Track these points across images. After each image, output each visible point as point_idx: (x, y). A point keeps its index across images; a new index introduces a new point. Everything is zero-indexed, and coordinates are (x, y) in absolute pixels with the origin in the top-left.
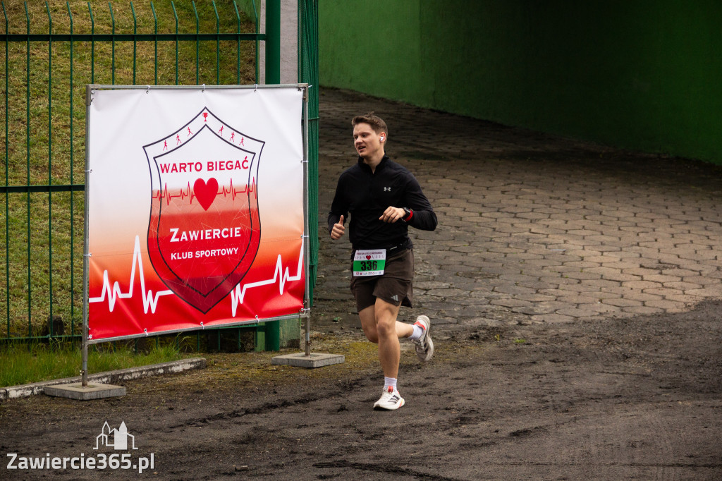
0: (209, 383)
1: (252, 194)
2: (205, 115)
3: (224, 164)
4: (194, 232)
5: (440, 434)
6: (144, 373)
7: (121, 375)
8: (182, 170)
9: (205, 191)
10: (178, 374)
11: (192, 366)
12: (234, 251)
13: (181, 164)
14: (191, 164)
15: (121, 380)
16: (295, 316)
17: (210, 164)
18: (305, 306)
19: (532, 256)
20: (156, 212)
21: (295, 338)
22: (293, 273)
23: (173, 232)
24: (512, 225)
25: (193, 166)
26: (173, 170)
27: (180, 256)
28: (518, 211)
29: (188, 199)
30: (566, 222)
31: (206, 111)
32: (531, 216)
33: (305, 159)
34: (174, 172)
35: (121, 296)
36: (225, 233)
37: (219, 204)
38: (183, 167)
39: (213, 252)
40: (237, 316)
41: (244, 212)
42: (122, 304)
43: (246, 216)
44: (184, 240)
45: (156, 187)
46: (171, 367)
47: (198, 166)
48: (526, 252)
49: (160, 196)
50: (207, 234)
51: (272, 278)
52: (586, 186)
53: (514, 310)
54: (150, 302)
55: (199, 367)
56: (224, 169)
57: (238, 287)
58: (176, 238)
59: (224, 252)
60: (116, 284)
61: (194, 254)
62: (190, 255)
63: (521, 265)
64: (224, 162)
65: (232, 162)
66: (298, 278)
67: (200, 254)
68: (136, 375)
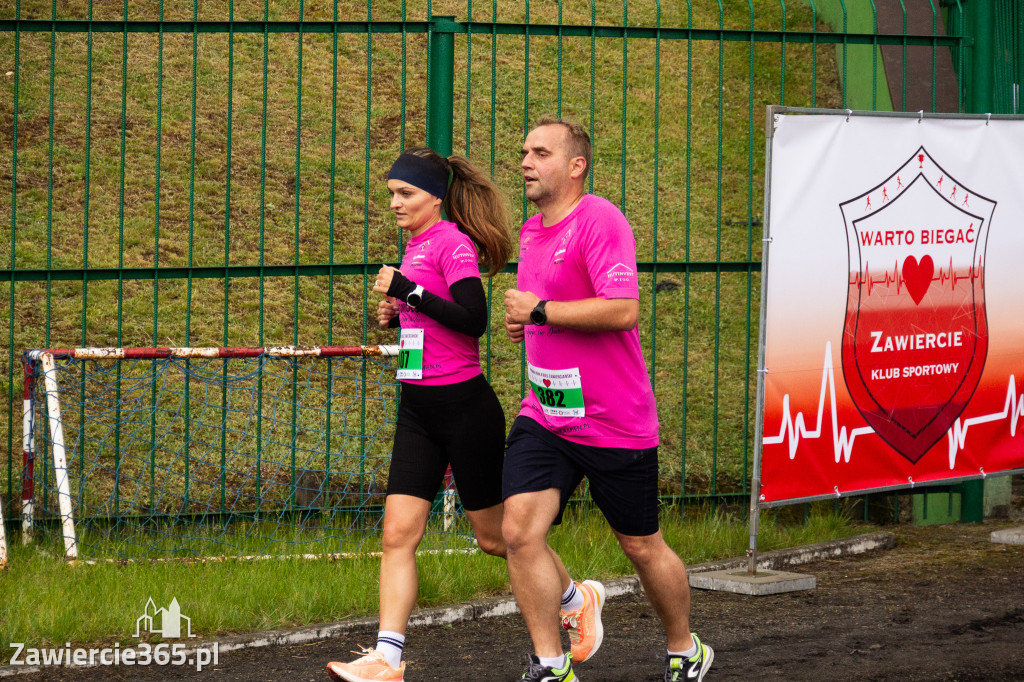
1: (977, 281)
2: (921, 158)
3: (943, 234)
4: (902, 337)
6: (816, 554)
7: (786, 557)
8: (889, 241)
9: (918, 274)
10: (859, 556)
11: (877, 544)
12: (952, 368)
13: (887, 233)
14: (900, 233)
15: (786, 564)
17: (925, 234)
20: (854, 307)
21: (1002, 504)
23: (875, 338)
25: (903, 236)
26: (877, 241)
27: (884, 374)
29: (894, 286)
31: (922, 152)
34: (879, 244)
35: (807, 435)
36: (942, 342)
37: (936, 296)
38: (890, 237)
39: (925, 370)
40: (957, 469)
41: (965, 307)
42: (807, 448)
43: (969, 314)
44: (889, 349)
45: (855, 268)
46: (851, 545)
47: (908, 236)
49: (859, 282)
50: (919, 342)
51: (1002, 410)
54: (843, 446)
55: (887, 546)
56: (941, 242)
57: (958, 422)
58: (879, 346)
59: (939, 369)
60: (800, 415)
61: (901, 373)
62: (895, 373)
64: (942, 231)
65: (951, 231)
67: (909, 371)
68: (806, 558)
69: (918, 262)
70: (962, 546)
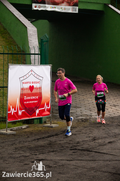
0: (32, 131)
1: (40, 89)
2: (32, 71)
3: (35, 82)
4: (29, 97)
5: (92, 142)
6: (17, 128)
9: (31, 88)
10: (23, 129)
11: (26, 127)
12: (37, 102)
14: (29, 82)
15: (12, 130)
16: (49, 116)
17: (32, 82)
18: (50, 114)
19: (86, 103)
20: (22, 93)
21: (45, 121)
22: (48, 107)
24: (79, 96)
25: (29, 83)
27: (26, 103)
28: (79, 93)
29: (28, 90)
30: (90, 96)
31: (32, 70)
32: (82, 94)
33: (51, 81)
34: (25, 84)
35: (14, 111)
37: (34, 91)
38: (27, 83)
39: (33, 102)
40: (37, 116)
41: (39, 93)
42: (14, 113)
43: (39, 94)
44: (27, 99)
45: (22, 87)
46: (22, 127)
47: (30, 83)
48: (84, 102)
49: (22, 89)
50: (32, 98)
51: (44, 107)
52: (91, 88)
53: (87, 115)
54: (20, 113)
55: (28, 127)
57: (37, 109)
58: (25, 98)
59: (35, 102)
60: (13, 109)
62: (28, 102)
63: (84, 105)
65: (37, 82)
66: (49, 108)
67: (30, 102)
68: (15, 129)
69: (32, 86)
70: (39, 127)
